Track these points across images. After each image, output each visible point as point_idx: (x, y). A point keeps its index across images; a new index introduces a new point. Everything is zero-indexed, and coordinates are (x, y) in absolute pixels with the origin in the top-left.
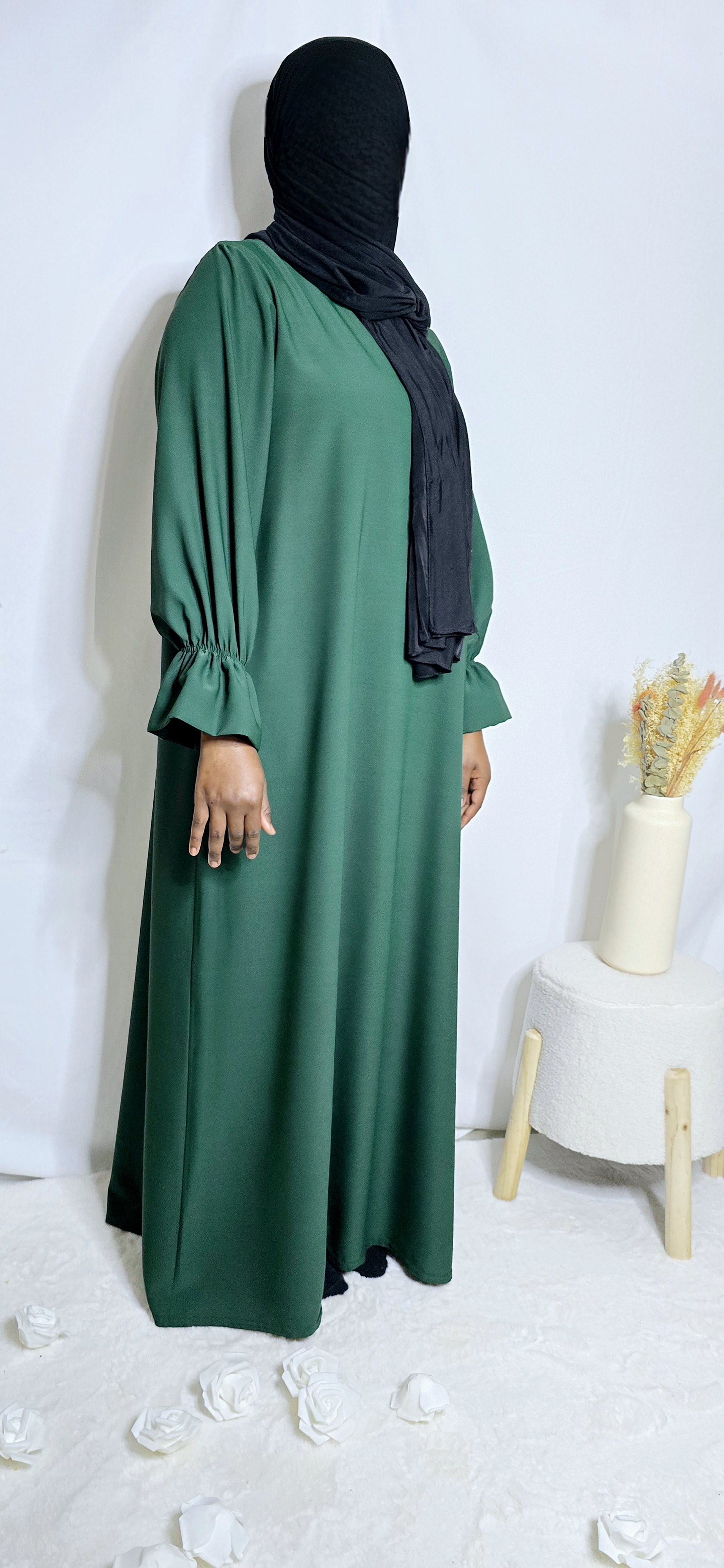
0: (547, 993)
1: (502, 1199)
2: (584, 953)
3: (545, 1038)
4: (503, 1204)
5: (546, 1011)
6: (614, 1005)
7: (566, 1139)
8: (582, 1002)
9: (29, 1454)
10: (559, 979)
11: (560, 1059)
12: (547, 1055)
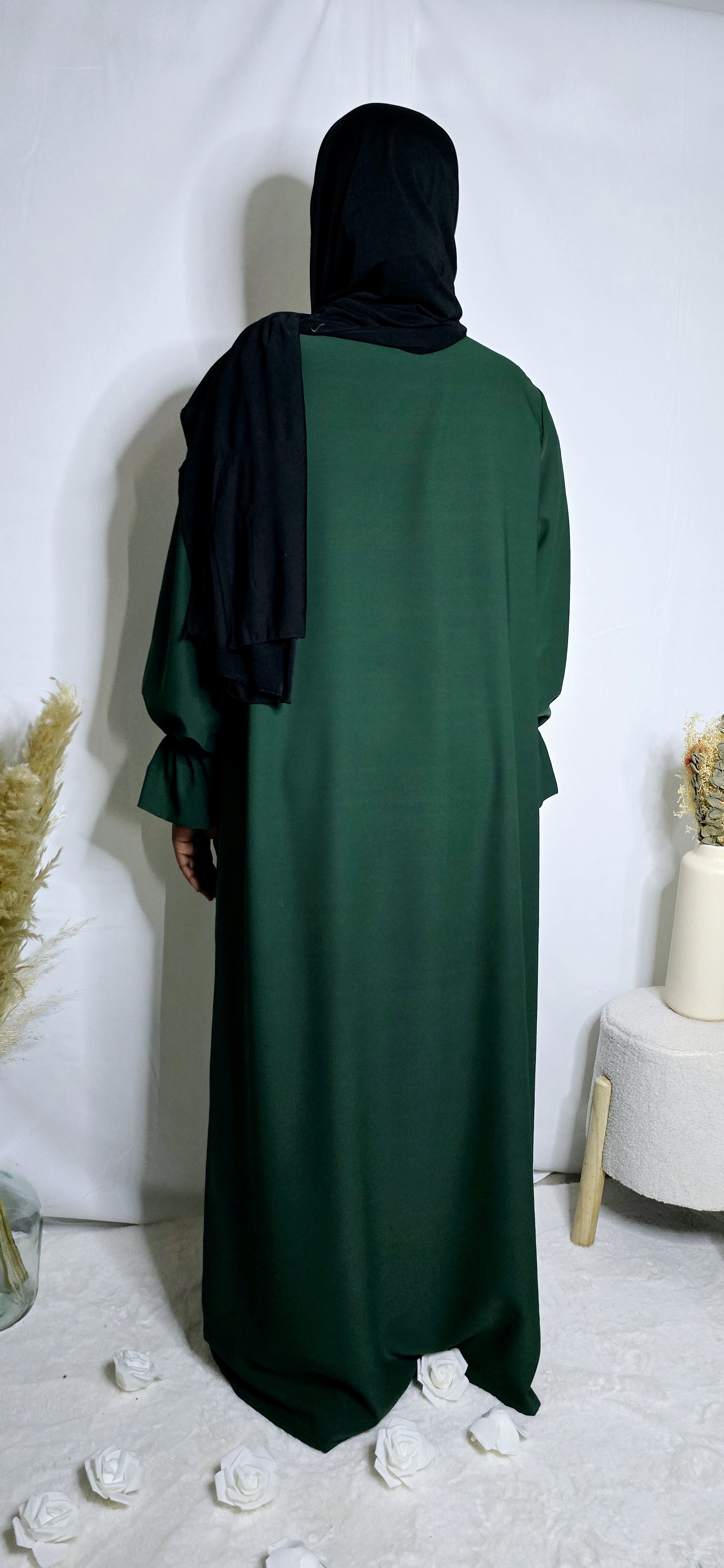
0: (615, 1041)
1: (579, 1244)
2: (651, 998)
3: (615, 1085)
4: (580, 1250)
5: (614, 1059)
6: (681, 1052)
7: (639, 1186)
8: (649, 1050)
9: (127, 1494)
10: (626, 1027)
11: (630, 1106)
12: (617, 1102)
